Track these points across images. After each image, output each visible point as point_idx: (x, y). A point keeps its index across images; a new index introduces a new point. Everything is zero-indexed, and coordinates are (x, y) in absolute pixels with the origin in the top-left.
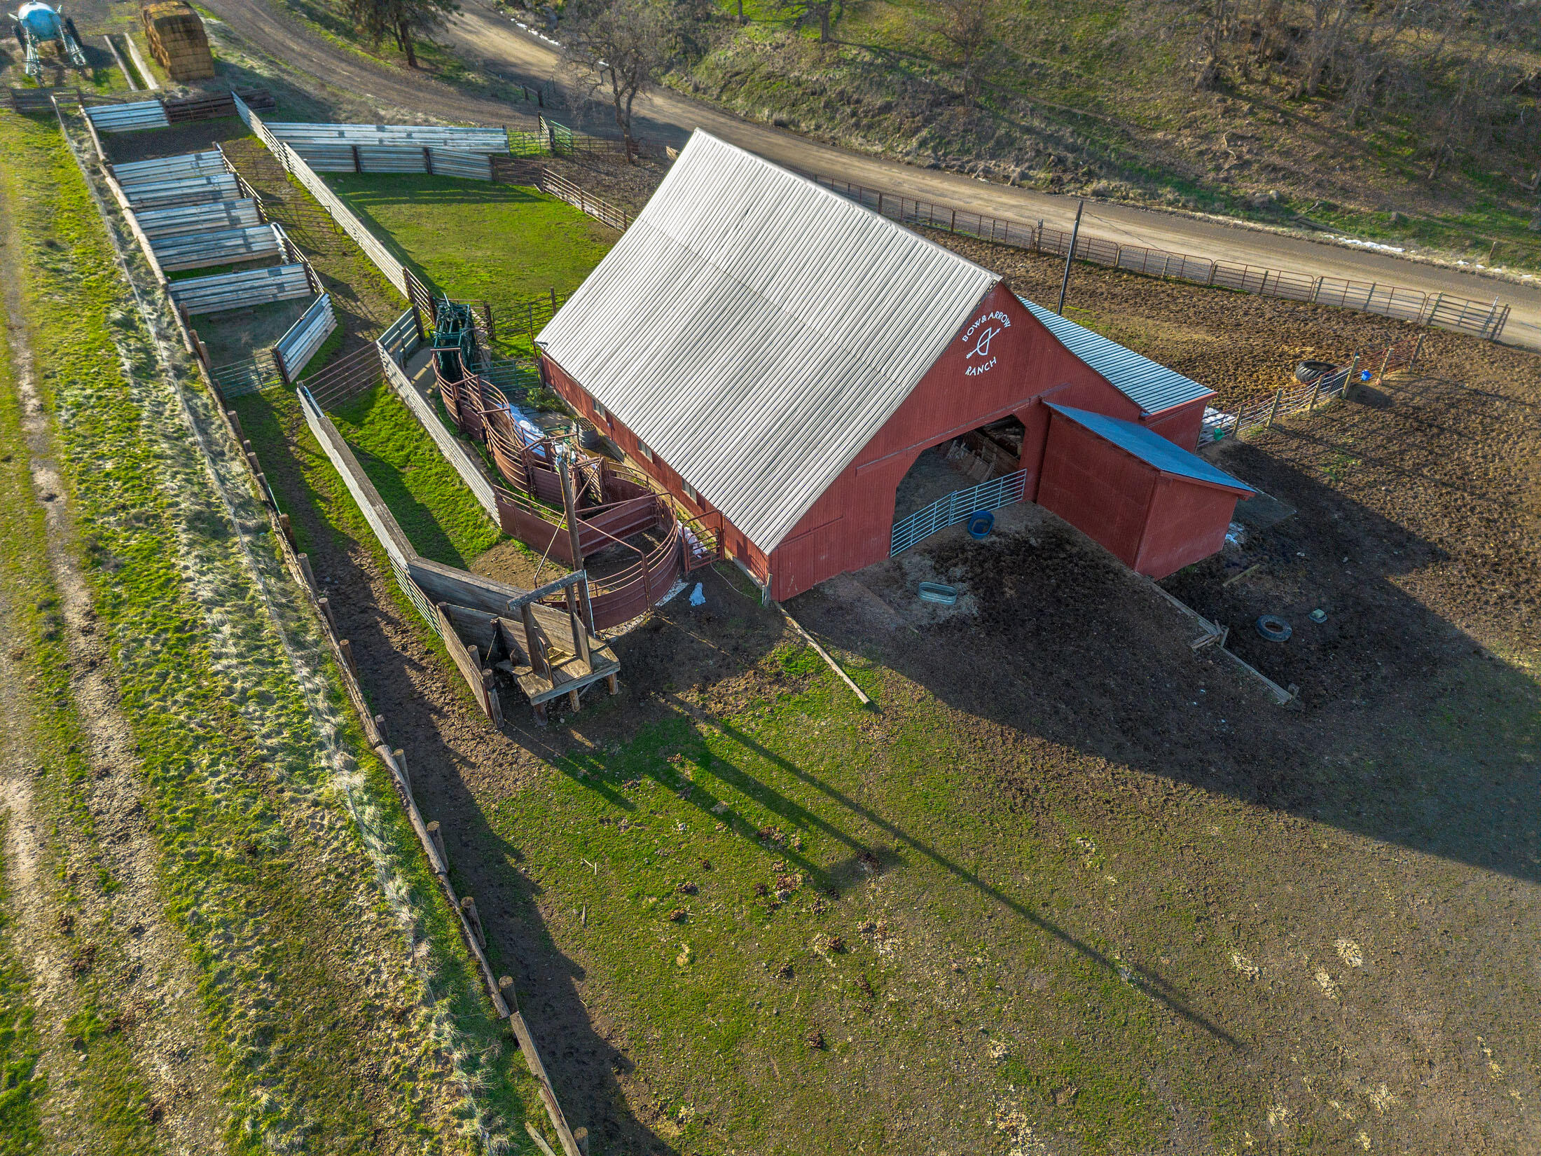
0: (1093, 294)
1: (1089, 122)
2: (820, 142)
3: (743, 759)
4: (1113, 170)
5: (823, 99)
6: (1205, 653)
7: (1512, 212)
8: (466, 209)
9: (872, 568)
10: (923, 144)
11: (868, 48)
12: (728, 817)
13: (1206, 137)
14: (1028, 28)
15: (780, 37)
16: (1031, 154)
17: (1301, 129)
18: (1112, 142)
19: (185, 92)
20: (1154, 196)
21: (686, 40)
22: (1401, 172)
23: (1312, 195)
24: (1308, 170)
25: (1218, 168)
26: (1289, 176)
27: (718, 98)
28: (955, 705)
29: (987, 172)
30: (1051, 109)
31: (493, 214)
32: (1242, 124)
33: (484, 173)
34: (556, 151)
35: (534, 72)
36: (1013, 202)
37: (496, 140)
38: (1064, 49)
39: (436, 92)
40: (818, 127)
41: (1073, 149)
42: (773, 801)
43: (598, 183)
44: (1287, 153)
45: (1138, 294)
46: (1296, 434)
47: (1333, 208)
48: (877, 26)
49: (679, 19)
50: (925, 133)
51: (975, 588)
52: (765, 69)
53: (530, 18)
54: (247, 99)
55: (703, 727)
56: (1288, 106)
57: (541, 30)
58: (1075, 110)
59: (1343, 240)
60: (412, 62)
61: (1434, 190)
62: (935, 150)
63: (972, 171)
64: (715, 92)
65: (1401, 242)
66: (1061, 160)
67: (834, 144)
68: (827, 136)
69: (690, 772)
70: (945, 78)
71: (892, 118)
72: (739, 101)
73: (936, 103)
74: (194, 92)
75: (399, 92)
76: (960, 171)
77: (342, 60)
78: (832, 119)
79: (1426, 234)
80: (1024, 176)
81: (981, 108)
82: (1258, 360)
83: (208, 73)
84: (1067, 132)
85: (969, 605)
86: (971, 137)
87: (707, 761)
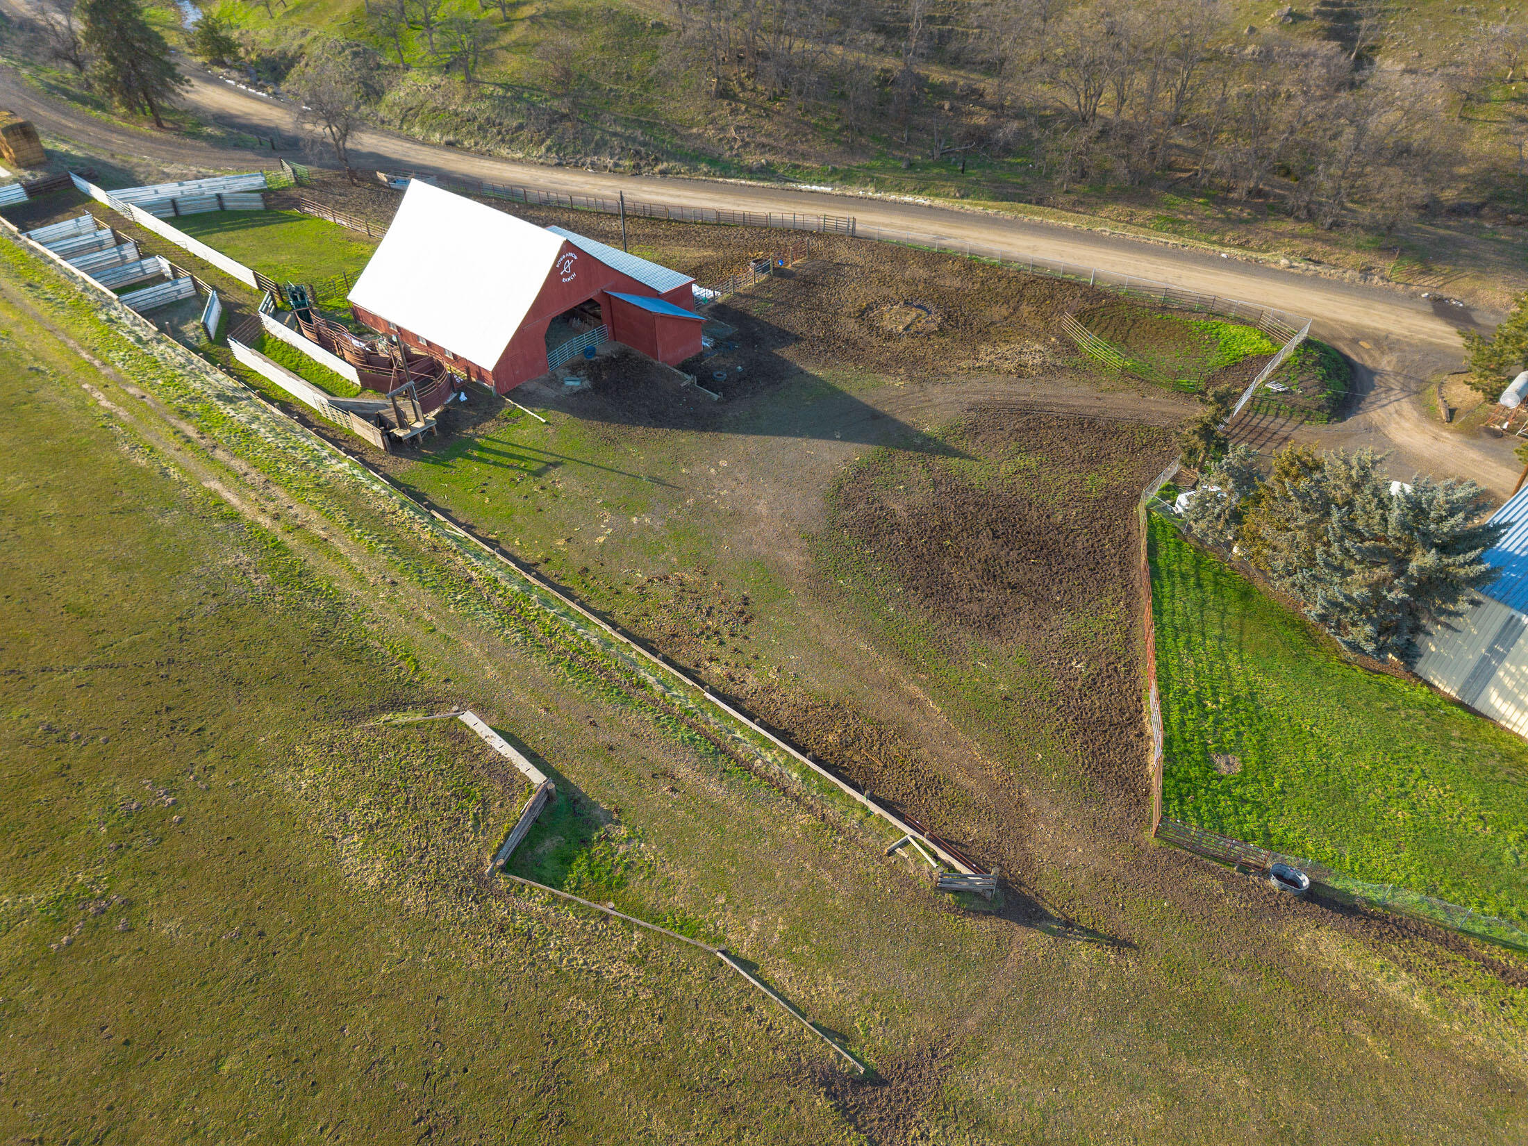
0: (655, 236)
1: (652, 125)
2: (480, 154)
3: (497, 446)
4: (670, 156)
5: (476, 124)
6: (686, 387)
7: (895, 157)
8: (260, 231)
9: (543, 377)
10: (549, 149)
11: (500, 85)
12: (495, 463)
13: (722, 129)
14: (604, 64)
15: (436, 79)
16: (618, 150)
17: (776, 118)
18: (668, 139)
19: (34, 176)
20: (696, 170)
21: (366, 85)
22: (834, 140)
23: (786, 160)
24: (782, 144)
25: (731, 148)
26: (773, 149)
27: (401, 128)
28: (582, 418)
29: (593, 165)
30: (627, 119)
31: (277, 231)
32: (742, 119)
33: (259, 205)
34: (299, 183)
35: (256, 121)
36: (609, 184)
37: (257, 181)
38: (629, 78)
39: (193, 148)
40: (476, 144)
41: (645, 144)
42: (511, 456)
43: (336, 202)
44: (769, 135)
45: (680, 233)
46: (746, 296)
47: (797, 167)
48: (503, 69)
49: (357, 69)
50: (548, 142)
51: (589, 378)
52: (431, 104)
53: (235, 74)
54: (80, 175)
55: (478, 440)
56: (768, 104)
57: (249, 85)
58: (642, 119)
59: (803, 187)
60: (159, 125)
61: (852, 149)
62: (557, 154)
63: (583, 165)
64: (398, 123)
65: (832, 184)
66: (637, 153)
67: (489, 155)
68: (484, 149)
69: (476, 454)
70: (556, 103)
71: (525, 135)
72: (416, 129)
73: (552, 121)
74: (40, 175)
75: (167, 151)
76: (576, 166)
77: (112, 131)
78: (485, 137)
79: (847, 177)
80: (616, 165)
81: (582, 122)
82: (734, 262)
83: (42, 159)
84: (638, 133)
85: (587, 384)
86: (579, 142)
87: (482, 449)
